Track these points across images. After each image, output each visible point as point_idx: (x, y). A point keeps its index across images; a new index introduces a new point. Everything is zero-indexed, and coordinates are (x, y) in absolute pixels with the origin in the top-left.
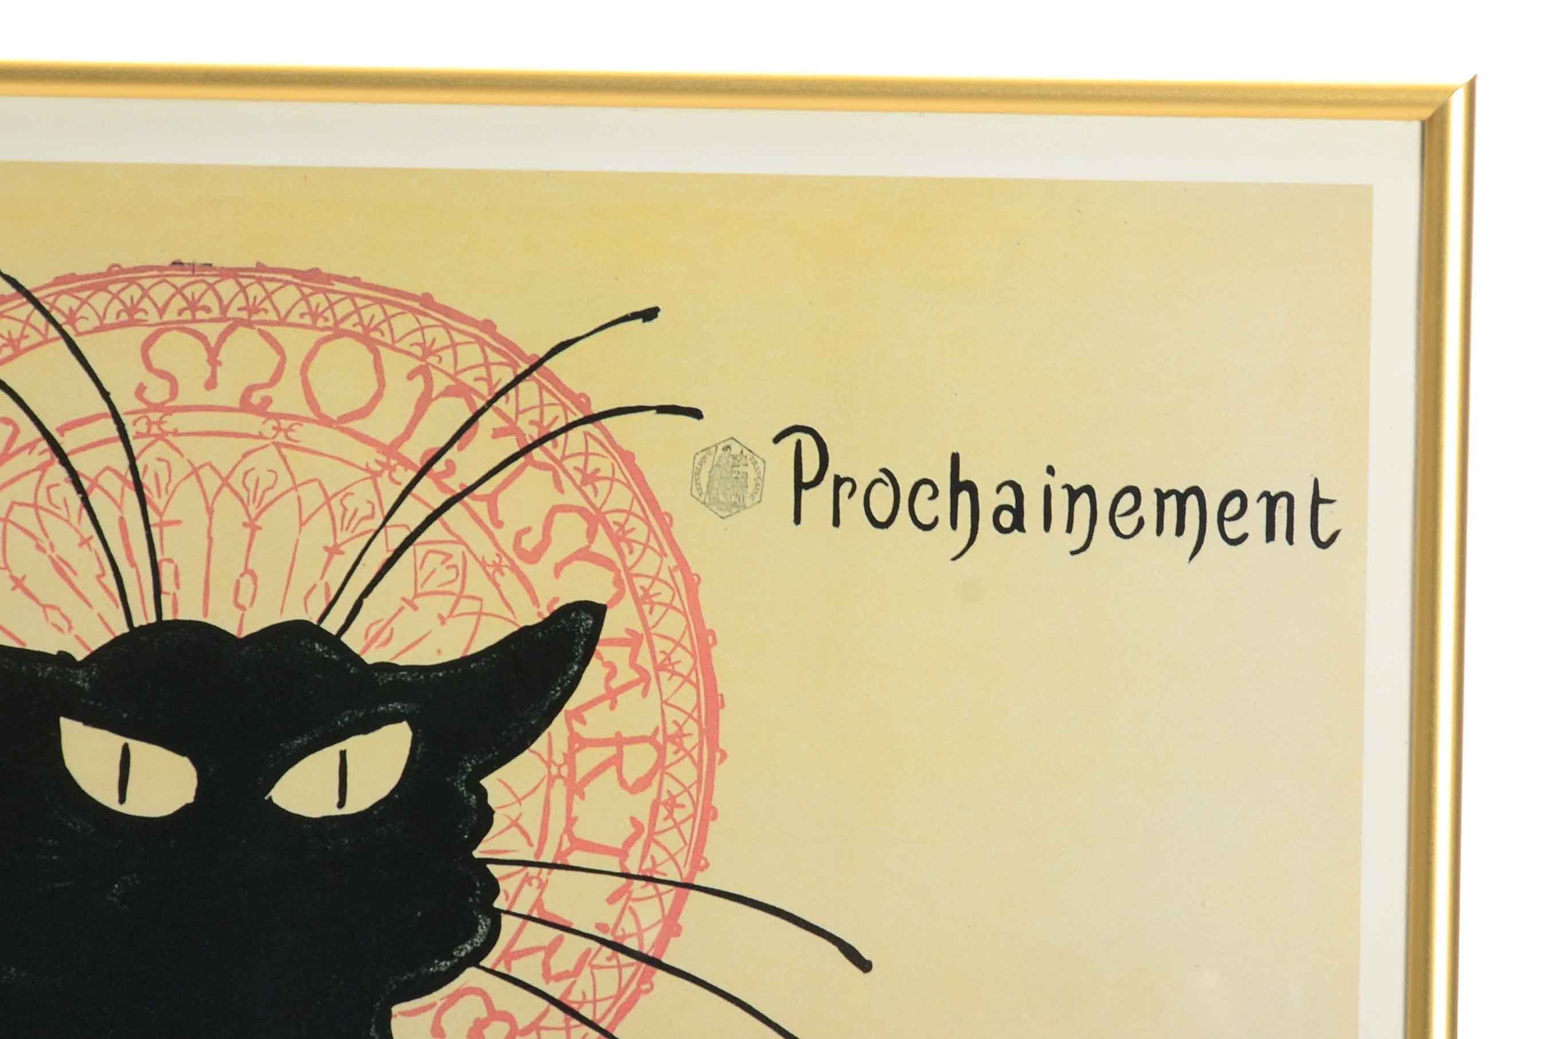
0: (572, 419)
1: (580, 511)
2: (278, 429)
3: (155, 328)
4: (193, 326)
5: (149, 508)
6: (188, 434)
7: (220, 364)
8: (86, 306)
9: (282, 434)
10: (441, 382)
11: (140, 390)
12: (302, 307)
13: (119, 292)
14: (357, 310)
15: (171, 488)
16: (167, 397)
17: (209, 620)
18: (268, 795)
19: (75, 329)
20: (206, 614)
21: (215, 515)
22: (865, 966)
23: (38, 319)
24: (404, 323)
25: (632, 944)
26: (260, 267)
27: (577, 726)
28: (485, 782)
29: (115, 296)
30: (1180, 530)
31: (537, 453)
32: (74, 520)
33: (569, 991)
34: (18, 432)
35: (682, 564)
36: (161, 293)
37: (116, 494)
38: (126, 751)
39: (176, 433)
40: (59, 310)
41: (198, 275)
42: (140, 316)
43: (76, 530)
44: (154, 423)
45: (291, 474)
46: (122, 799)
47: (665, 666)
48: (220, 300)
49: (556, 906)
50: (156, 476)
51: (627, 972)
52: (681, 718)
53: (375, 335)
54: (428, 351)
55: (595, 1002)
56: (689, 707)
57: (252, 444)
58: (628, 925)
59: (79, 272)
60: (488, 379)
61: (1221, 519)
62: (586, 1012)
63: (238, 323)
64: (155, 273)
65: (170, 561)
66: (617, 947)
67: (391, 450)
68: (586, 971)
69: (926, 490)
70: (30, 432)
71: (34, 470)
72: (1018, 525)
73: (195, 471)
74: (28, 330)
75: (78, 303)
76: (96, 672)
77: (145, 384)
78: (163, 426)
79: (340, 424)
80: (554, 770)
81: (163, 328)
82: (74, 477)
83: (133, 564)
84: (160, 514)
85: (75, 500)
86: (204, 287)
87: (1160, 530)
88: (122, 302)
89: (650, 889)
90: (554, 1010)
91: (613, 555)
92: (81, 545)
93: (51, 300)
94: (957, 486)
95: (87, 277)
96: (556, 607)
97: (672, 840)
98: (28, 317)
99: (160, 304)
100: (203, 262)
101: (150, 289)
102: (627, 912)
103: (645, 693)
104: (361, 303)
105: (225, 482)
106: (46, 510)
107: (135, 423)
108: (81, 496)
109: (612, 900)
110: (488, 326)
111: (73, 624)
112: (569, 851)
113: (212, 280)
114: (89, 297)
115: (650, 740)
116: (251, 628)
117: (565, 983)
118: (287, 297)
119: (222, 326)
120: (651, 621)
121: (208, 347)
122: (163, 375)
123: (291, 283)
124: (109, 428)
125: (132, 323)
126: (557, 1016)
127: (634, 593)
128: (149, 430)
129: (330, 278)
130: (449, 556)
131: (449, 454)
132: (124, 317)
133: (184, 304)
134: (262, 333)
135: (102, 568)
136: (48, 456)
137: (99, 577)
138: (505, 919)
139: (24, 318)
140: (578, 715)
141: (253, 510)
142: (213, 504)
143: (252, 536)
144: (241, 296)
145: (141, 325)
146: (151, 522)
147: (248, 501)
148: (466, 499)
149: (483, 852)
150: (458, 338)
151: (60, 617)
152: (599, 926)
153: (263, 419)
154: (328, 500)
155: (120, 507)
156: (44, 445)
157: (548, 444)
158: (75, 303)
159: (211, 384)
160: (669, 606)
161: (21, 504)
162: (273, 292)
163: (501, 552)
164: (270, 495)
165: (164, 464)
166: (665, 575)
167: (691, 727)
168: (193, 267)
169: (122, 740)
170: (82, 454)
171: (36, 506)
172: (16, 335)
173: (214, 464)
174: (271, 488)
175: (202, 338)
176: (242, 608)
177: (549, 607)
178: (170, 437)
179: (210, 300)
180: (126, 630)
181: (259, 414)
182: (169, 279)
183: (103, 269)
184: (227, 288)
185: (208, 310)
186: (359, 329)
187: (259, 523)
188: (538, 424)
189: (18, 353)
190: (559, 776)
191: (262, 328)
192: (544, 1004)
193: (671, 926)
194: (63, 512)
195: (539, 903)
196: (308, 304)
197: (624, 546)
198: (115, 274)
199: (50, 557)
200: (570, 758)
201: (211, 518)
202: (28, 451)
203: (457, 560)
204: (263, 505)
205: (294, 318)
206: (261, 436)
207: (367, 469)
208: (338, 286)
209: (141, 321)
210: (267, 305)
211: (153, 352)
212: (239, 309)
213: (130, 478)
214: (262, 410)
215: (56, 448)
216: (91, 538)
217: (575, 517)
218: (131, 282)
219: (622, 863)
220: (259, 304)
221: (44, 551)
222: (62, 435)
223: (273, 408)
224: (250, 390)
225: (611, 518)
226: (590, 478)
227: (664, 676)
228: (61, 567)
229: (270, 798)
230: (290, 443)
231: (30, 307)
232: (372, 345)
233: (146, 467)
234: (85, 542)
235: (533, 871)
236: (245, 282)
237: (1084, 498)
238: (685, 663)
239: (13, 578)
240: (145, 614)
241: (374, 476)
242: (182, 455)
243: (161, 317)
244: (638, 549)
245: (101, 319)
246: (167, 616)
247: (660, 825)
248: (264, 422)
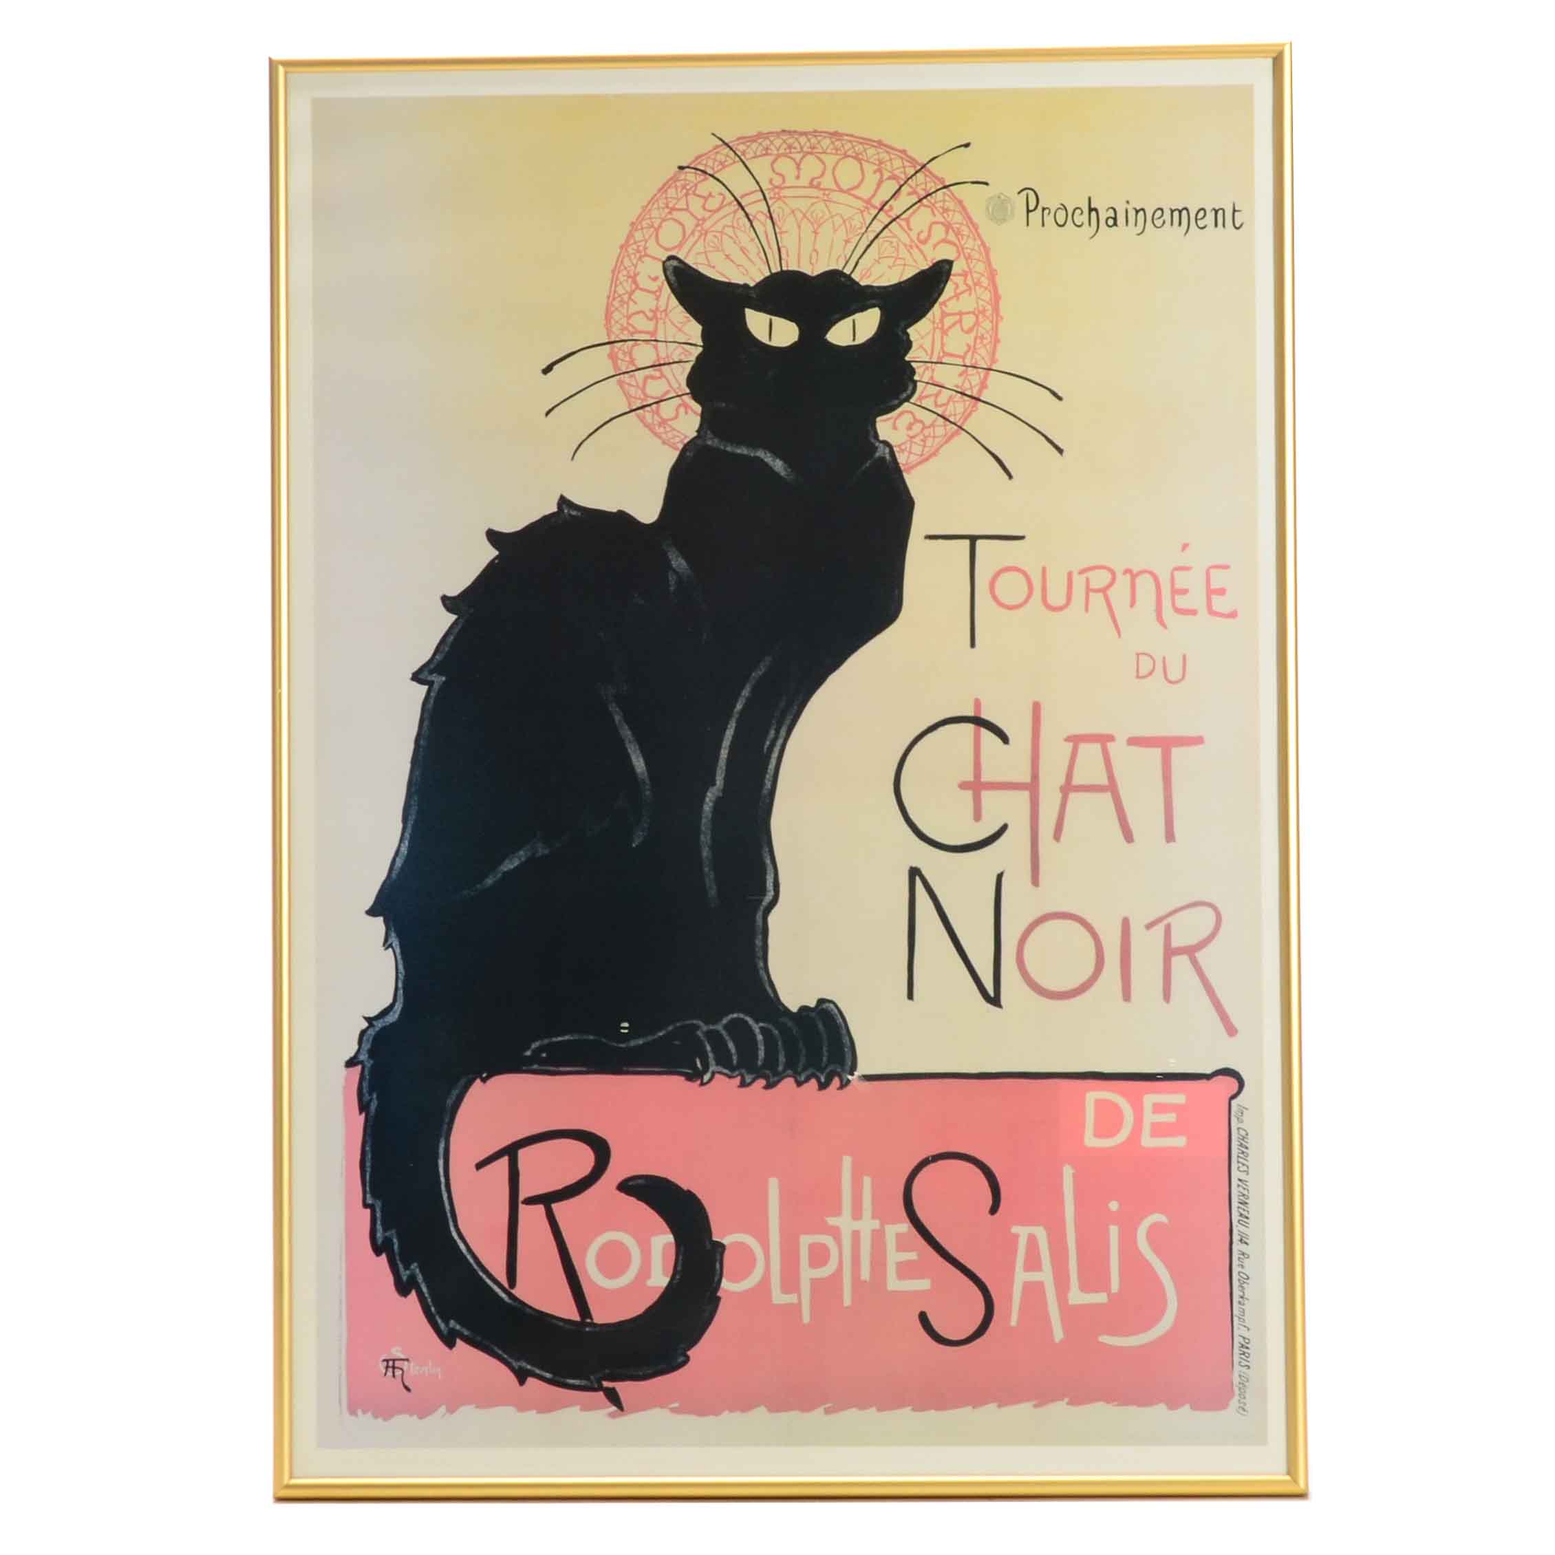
0: (938, 187)
1: (942, 223)
2: (824, 194)
3: (775, 156)
4: (790, 155)
5: (776, 228)
6: (790, 197)
7: (801, 169)
8: (749, 149)
9: (826, 196)
10: (886, 175)
11: (771, 181)
12: (831, 146)
13: (761, 142)
14: (853, 147)
15: (784, 220)
16: (781, 183)
18: (825, 337)
21: (801, 229)
22: (1060, 398)
24: (871, 151)
25: (968, 393)
26: (815, 131)
27: (944, 308)
28: (909, 331)
29: (760, 144)
30: (1180, 224)
31: (925, 201)
33: (944, 412)
35: (983, 244)
36: (778, 142)
38: (771, 321)
39: (785, 197)
41: (791, 135)
42: (769, 151)
44: (777, 194)
45: (830, 212)
46: (770, 340)
47: (978, 283)
48: (800, 144)
49: (939, 378)
51: (968, 403)
52: (985, 304)
53: (860, 156)
54: (881, 162)
55: (955, 415)
56: (988, 299)
57: (814, 200)
58: (967, 385)
59: (746, 135)
60: (905, 173)
61: (1196, 219)
62: (952, 419)
63: (807, 153)
64: (775, 134)
66: (963, 394)
67: (868, 202)
68: (951, 403)
69: (1078, 212)
71: (732, 213)
72: (1115, 224)
73: (793, 212)
74: (728, 159)
75: (746, 147)
76: (759, 291)
77: (773, 178)
78: (780, 195)
79: (848, 192)
80: (936, 325)
81: (779, 156)
82: (747, 216)
86: (794, 139)
87: (1172, 224)
88: (763, 146)
89: (975, 370)
90: (939, 418)
91: (957, 242)
92: (750, 240)
94: (1091, 210)
95: (749, 137)
96: (934, 261)
97: (983, 352)
99: (777, 147)
100: (793, 130)
101: (773, 141)
102: (967, 381)
103: (970, 294)
104: (854, 144)
105: (805, 216)
106: (737, 227)
108: (750, 223)
109: (960, 375)
110: (904, 152)
111: (749, 273)
112: (943, 357)
113: (797, 137)
114: (750, 145)
115: (973, 313)
117: (943, 408)
118: (826, 142)
119: (801, 155)
120: (972, 266)
121: (796, 164)
122: (779, 174)
123: (827, 137)
125: (766, 155)
126: (941, 420)
127: (964, 255)
128: (775, 196)
129: (842, 135)
130: (892, 243)
131: (890, 203)
132: (763, 152)
133: (787, 147)
134: (816, 156)
138: (918, 384)
139: (726, 154)
140: (944, 303)
141: (816, 227)
142: (800, 224)
143: (816, 237)
144: (808, 142)
145: (770, 155)
146: (777, 233)
147: (814, 223)
148: (898, 220)
149: (910, 358)
150: (893, 156)
151: (744, 269)
152: (957, 386)
153: (818, 191)
154: (844, 221)
156: (735, 203)
157: (929, 198)
159: (798, 177)
160: (979, 260)
161: (728, 226)
162: (820, 141)
163: (912, 240)
164: (822, 221)
165: (781, 210)
166: (976, 248)
167: (989, 307)
168: (789, 132)
169: (768, 317)
171: (733, 227)
172: (723, 160)
173: (800, 209)
174: (822, 218)
175: (794, 159)
176: (813, 265)
177: (932, 261)
178: (783, 199)
179: (796, 145)
180: (769, 274)
181: (817, 189)
182: (780, 137)
183: (755, 134)
184: (803, 140)
185: (795, 148)
186: (854, 154)
187: (818, 231)
188: (924, 190)
189: (724, 168)
190: (937, 328)
192: (935, 416)
193: (983, 385)
194: (743, 228)
195: (932, 378)
196: (834, 145)
197: (960, 237)
198: (760, 135)
199: (740, 247)
200: (942, 321)
202: (729, 206)
203: (895, 244)
204: (819, 224)
205: (829, 151)
206: (817, 197)
207: (858, 209)
208: (846, 138)
209: (770, 153)
210: (818, 146)
211: (775, 166)
212: (808, 148)
213: (768, 215)
214: (818, 187)
215: (740, 204)
216: (754, 237)
217: (940, 226)
218: (766, 138)
219: (964, 361)
220: (815, 146)
221: (737, 245)
223: (822, 186)
224: (813, 179)
225: (954, 226)
226: (946, 210)
227: (977, 287)
228: (743, 250)
229: (826, 339)
230: (829, 200)
232: (860, 161)
235: (929, 365)
236: (809, 137)
237: (1141, 213)
238: (985, 281)
239: (726, 255)
240: (776, 268)
241: (862, 212)
242: (788, 206)
243: (778, 152)
244: (965, 238)
245: (755, 153)
246: (784, 268)
247: (977, 346)
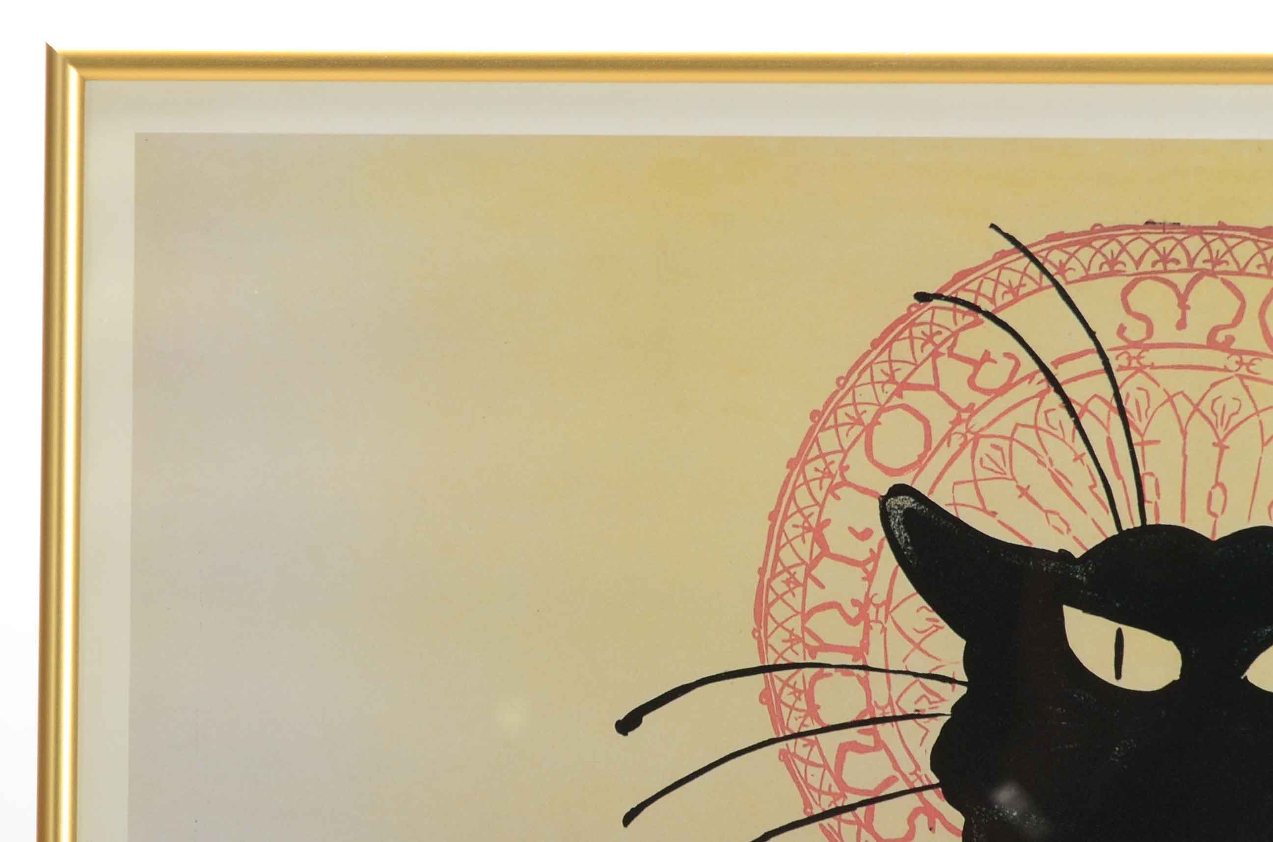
2: (1240, 363)
3: (1132, 278)
4: (1165, 276)
5: (1131, 430)
6: (1163, 367)
7: (1188, 308)
8: (1073, 259)
9: (1244, 368)
11: (1121, 330)
12: (1259, 259)
13: (1101, 247)
15: (1150, 413)
16: (1144, 336)
17: (1186, 525)
18: (1244, 676)
19: (1064, 278)
20: (1183, 520)
21: (1188, 436)
23: (1034, 270)
26: (1222, 226)
29: (1098, 251)
32: (1069, 439)
34: (1020, 365)
36: (1137, 248)
37: (1104, 418)
38: (1119, 635)
39: (1152, 366)
40: (1051, 263)
41: (1168, 233)
42: (1119, 267)
43: (1071, 448)
44: (1135, 358)
45: (1253, 401)
46: (1118, 676)
48: (1187, 253)
50: (1137, 402)
57: (1218, 375)
59: (1068, 231)
63: (1203, 273)
64: (1131, 231)
65: (1151, 474)
70: (1029, 365)
71: (1034, 397)
73: (1170, 399)
74: (1026, 280)
75: (1067, 256)
76: (1093, 568)
77: (1125, 325)
78: (1142, 361)
81: (1139, 278)
82: (1067, 403)
83: (1120, 477)
84: (1142, 435)
85: (1069, 423)
86: (1173, 242)
88: (1104, 255)
92: (1075, 460)
93: (1044, 254)
95: (1073, 235)
98: (1026, 269)
99: (1137, 258)
100: (1173, 221)
101: (1127, 244)
105: (1196, 408)
106: (1045, 431)
107: (1117, 358)
108: (1073, 419)
111: (1071, 527)
113: (1180, 237)
114: (1076, 251)
116: (1221, 533)
118: (1245, 251)
119: (1190, 276)
121: (1178, 294)
122: (1140, 317)
123: (1248, 239)
124: (1096, 362)
125: (1112, 273)
128: (1130, 364)
132: (1106, 268)
133: (1157, 258)
134: (1225, 282)
135: (1094, 480)
136: (1045, 385)
137: (1091, 488)
139: (1022, 269)
141: (1221, 433)
142: (1186, 427)
143: (1221, 454)
144: (1206, 250)
145: (1121, 275)
146: (1134, 442)
147: (1217, 424)
151: (1059, 520)
153: (1227, 355)
155: (1107, 429)
156: (1041, 376)
158: (1064, 257)
159: (1182, 324)
161: (1024, 426)
162: (1233, 247)
164: (1235, 420)
165: (1143, 393)
168: (1163, 226)
169: (1114, 626)
170: (1073, 384)
171: (1036, 428)
172: (1015, 283)
173: (1186, 393)
174: (1237, 413)
175: (1173, 286)
176: (1215, 515)
178: (1147, 370)
179: (1179, 254)
180: (1116, 533)
181: (1223, 350)
182: (1143, 236)
183: (1088, 228)
184: (1194, 243)
185: (1177, 262)
187: (1226, 443)
189: (1017, 299)
191: (1225, 277)
194: (1059, 433)
196: (1264, 256)
198: (1097, 231)
199: (1049, 470)
201: (1185, 438)
202: (1028, 381)
204: (1230, 427)
205: (1252, 268)
206: (1226, 369)
209: (1120, 271)
210: (1228, 257)
211: (1131, 298)
212: (1205, 261)
213: (1114, 404)
214: (1226, 347)
215: (1051, 378)
216: (1084, 454)
218: (1112, 238)
220: (1222, 257)
221: (1045, 465)
222: (1056, 368)
223: (1235, 346)
224: (1215, 330)
228: (1059, 479)
229: (1246, 677)
230: (1252, 375)
231: (1026, 260)
233: (1128, 395)
234: (1078, 458)
236: (1208, 238)
239: (1019, 487)
240: (1132, 520)
242: (1159, 385)
243: (1137, 269)
245: (1087, 270)
246: (1151, 521)
248: (1229, 357)
